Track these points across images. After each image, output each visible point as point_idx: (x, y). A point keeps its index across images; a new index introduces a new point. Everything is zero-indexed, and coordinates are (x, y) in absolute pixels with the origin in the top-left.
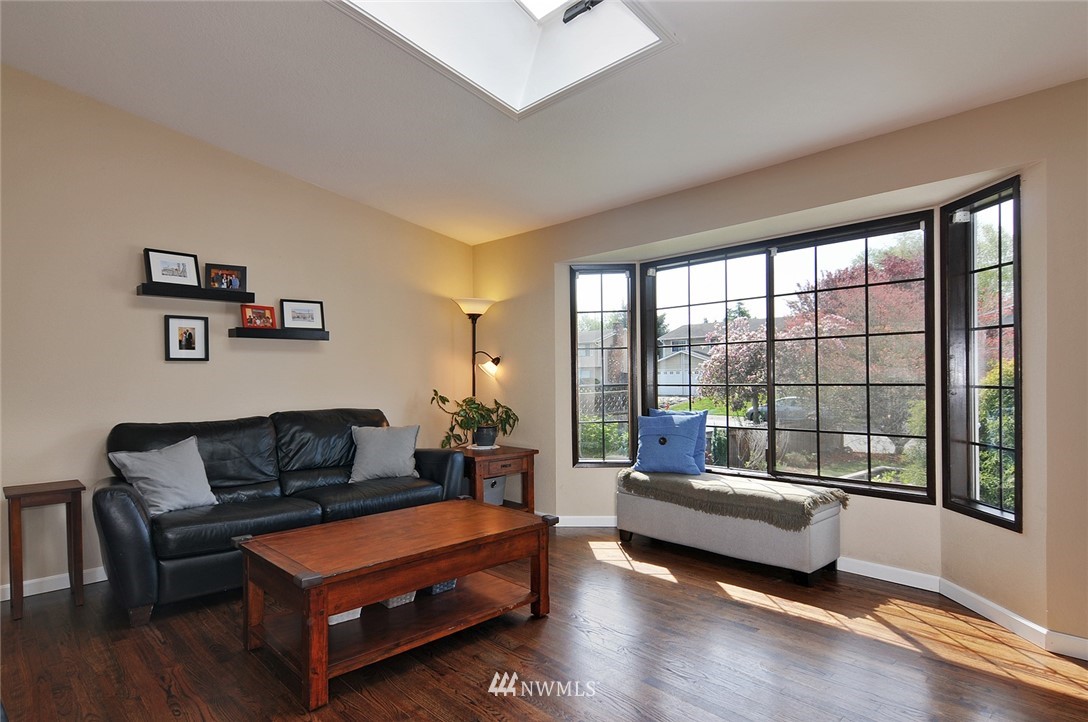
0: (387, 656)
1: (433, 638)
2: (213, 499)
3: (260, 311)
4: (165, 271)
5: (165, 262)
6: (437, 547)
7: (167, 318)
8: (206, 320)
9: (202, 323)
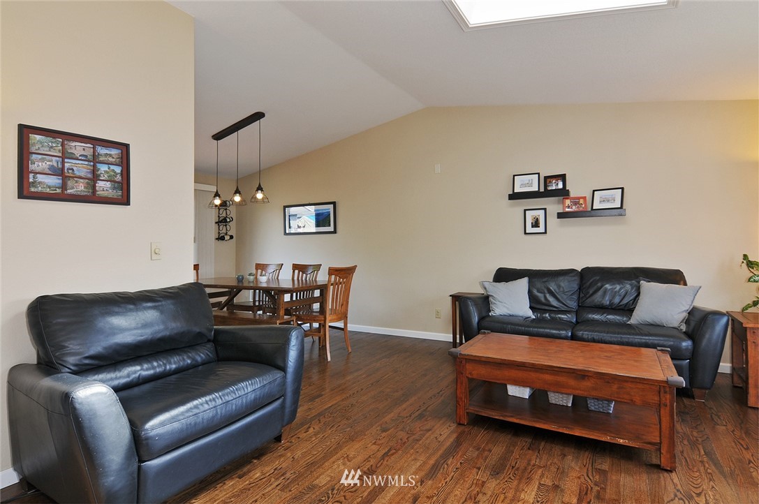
0: (501, 418)
1: (537, 425)
2: (530, 313)
3: (576, 201)
4: (522, 185)
5: (522, 180)
6: (537, 363)
7: (525, 210)
8: (545, 209)
9: (543, 211)
